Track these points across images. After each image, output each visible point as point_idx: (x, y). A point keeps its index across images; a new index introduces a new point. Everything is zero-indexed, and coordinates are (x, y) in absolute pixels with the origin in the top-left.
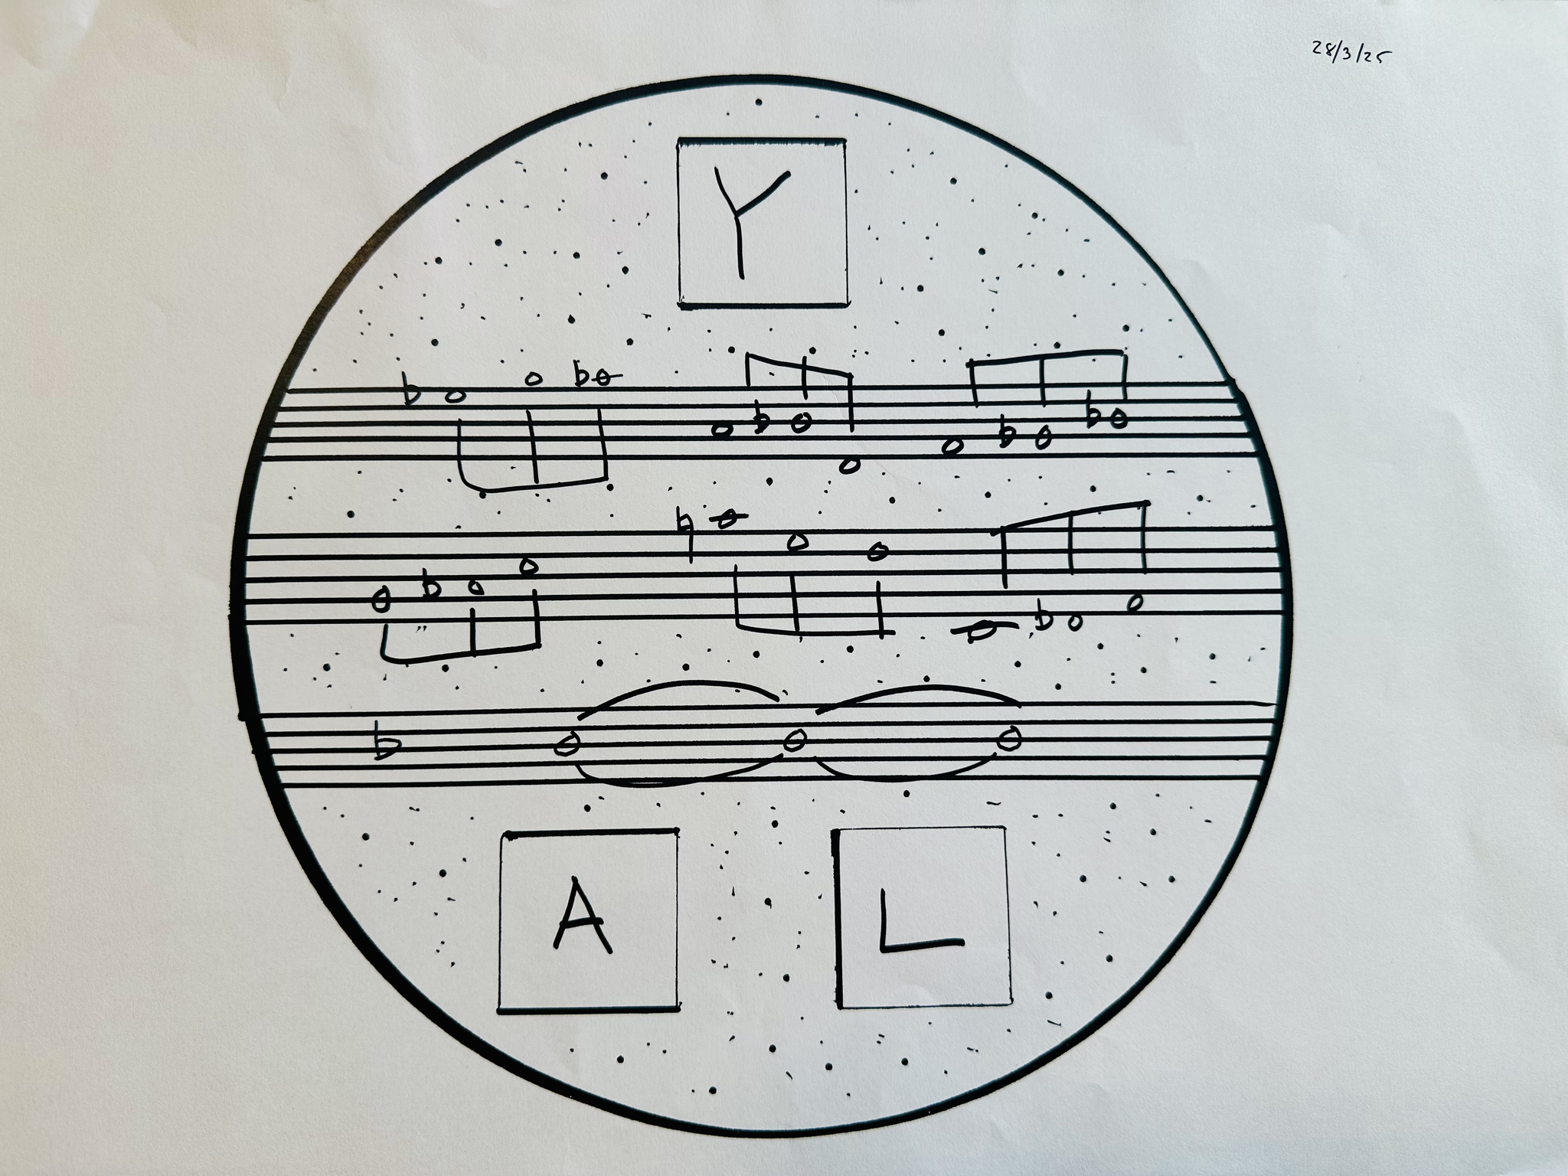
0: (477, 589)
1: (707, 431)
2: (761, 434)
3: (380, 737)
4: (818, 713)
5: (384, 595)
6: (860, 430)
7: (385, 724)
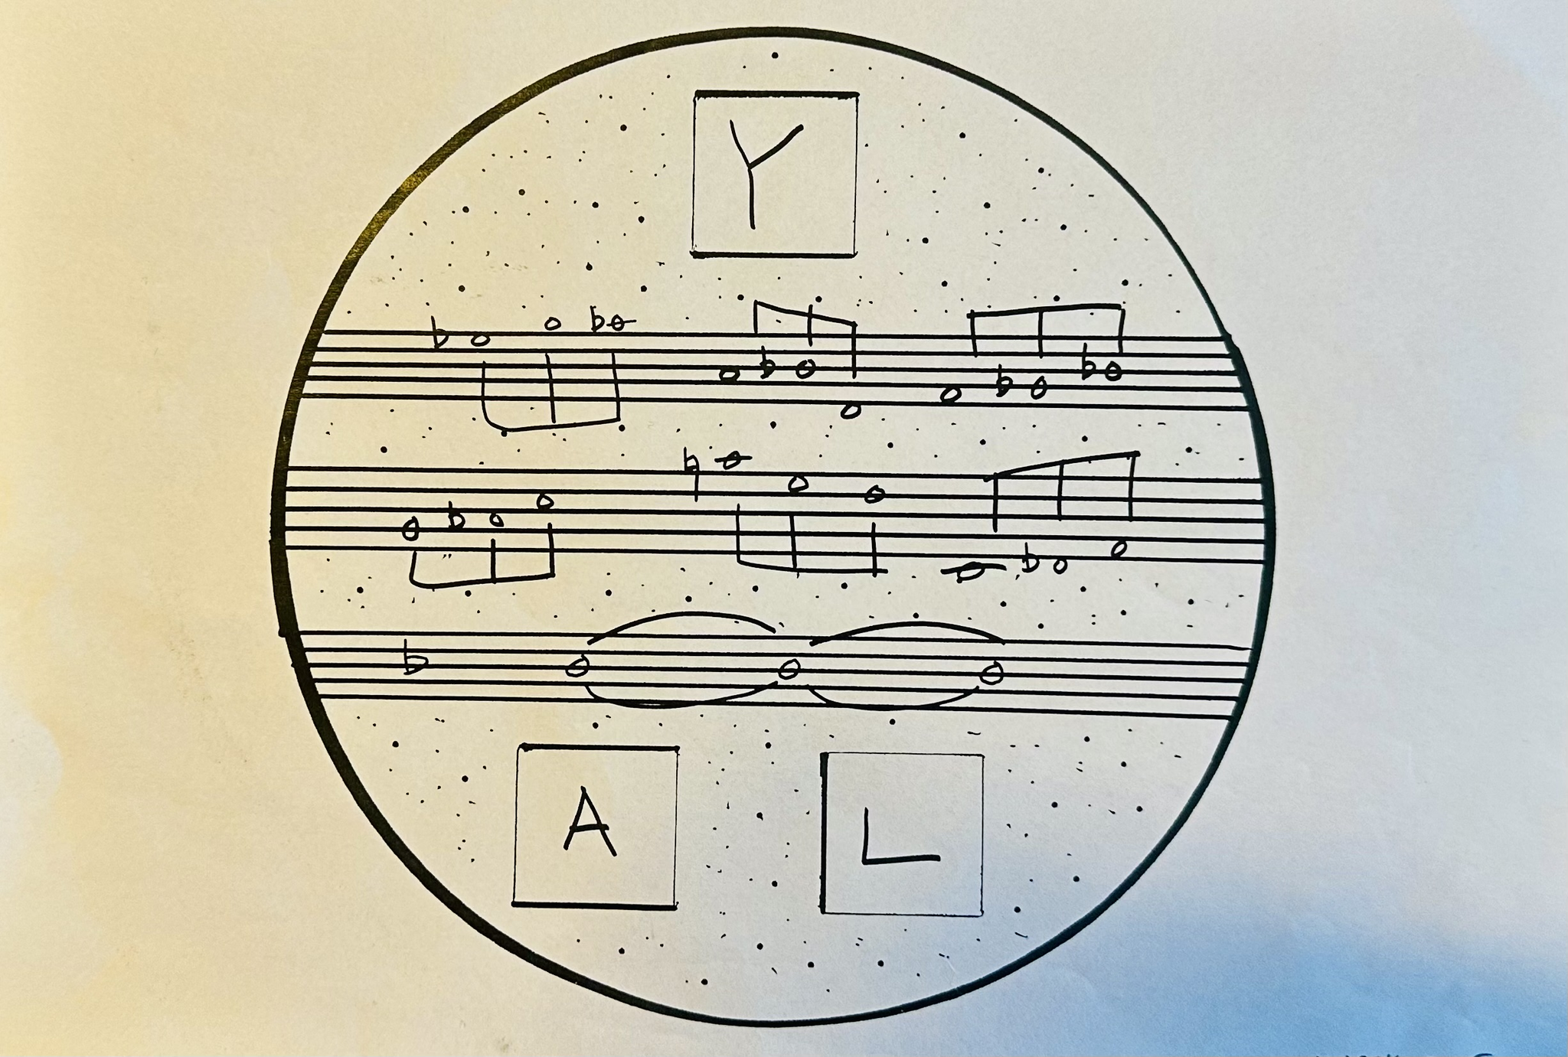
0: (498, 521)
1: (715, 375)
2: (766, 380)
3: (408, 654)
4: (812, 644)
5: (413, 525)
6: (862, 377)
7: (414, 642)
